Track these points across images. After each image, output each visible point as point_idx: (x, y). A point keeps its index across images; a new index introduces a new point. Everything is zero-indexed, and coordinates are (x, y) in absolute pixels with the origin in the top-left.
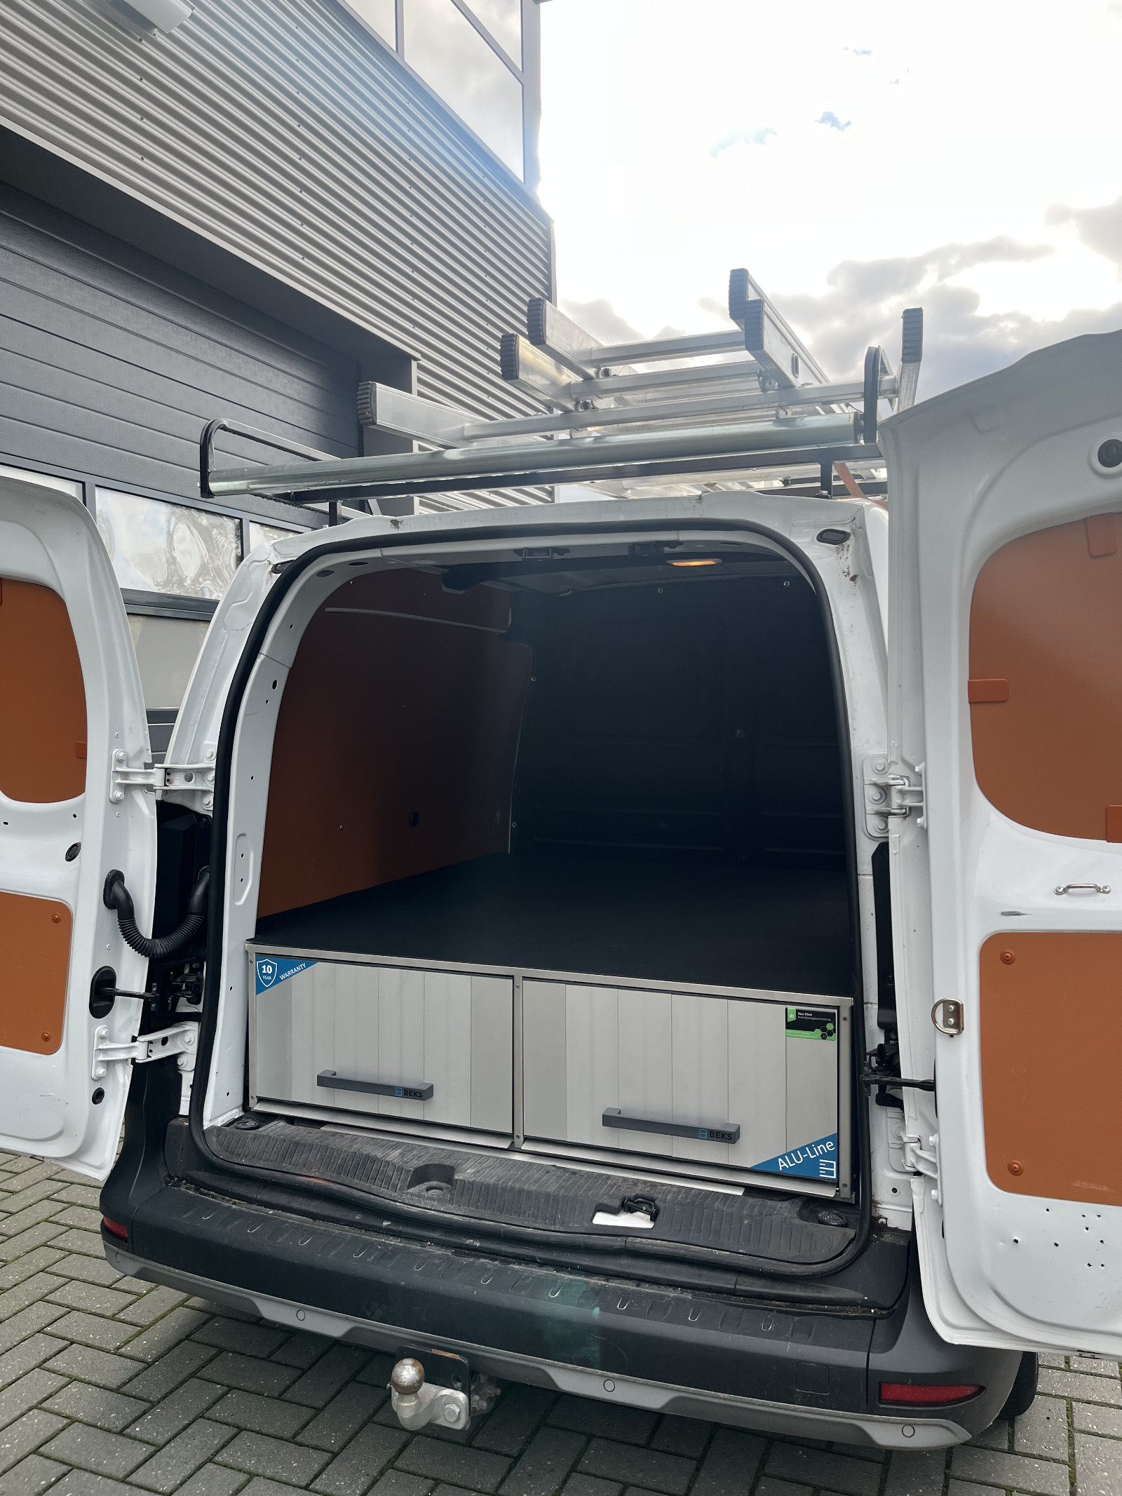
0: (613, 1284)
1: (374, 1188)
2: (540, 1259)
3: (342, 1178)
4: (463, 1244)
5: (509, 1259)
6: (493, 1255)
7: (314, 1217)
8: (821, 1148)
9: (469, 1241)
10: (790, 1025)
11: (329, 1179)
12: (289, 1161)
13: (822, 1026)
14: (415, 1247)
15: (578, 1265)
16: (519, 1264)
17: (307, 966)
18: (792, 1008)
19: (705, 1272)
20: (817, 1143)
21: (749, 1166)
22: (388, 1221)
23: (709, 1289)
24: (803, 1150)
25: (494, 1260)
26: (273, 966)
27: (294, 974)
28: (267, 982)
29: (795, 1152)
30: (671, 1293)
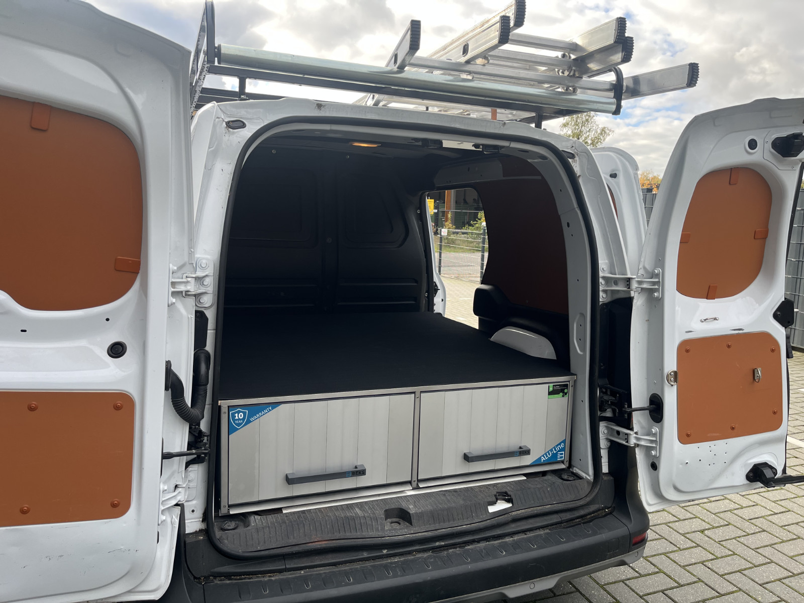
0: (516, 538)
1: (365, 534)
2: (477, 539)
3: (337, 536)
4: (435, 546)
5: (462, 545)
6: (454, 546)
7: (334, 564)
8: (559, 447)
9: (437, 544)
10: (550, 393)
11: (328, 539)
12: (292, 537)
13: (562, 391)
14: (410, 557)
15: (495, 535)
16: (469, 546)
17: (272, 409)
18: (551, 385)
19: (545, 518)
20: (557, 446)
21: (529, 464)
22: (384, 549)
23: (552, 525)
24: (551, 450)
25: (456, 548)
26: (244, 413)
27: (261, 416)
28: (239, 425)
29: (548, 452)
30: (541, 532)
